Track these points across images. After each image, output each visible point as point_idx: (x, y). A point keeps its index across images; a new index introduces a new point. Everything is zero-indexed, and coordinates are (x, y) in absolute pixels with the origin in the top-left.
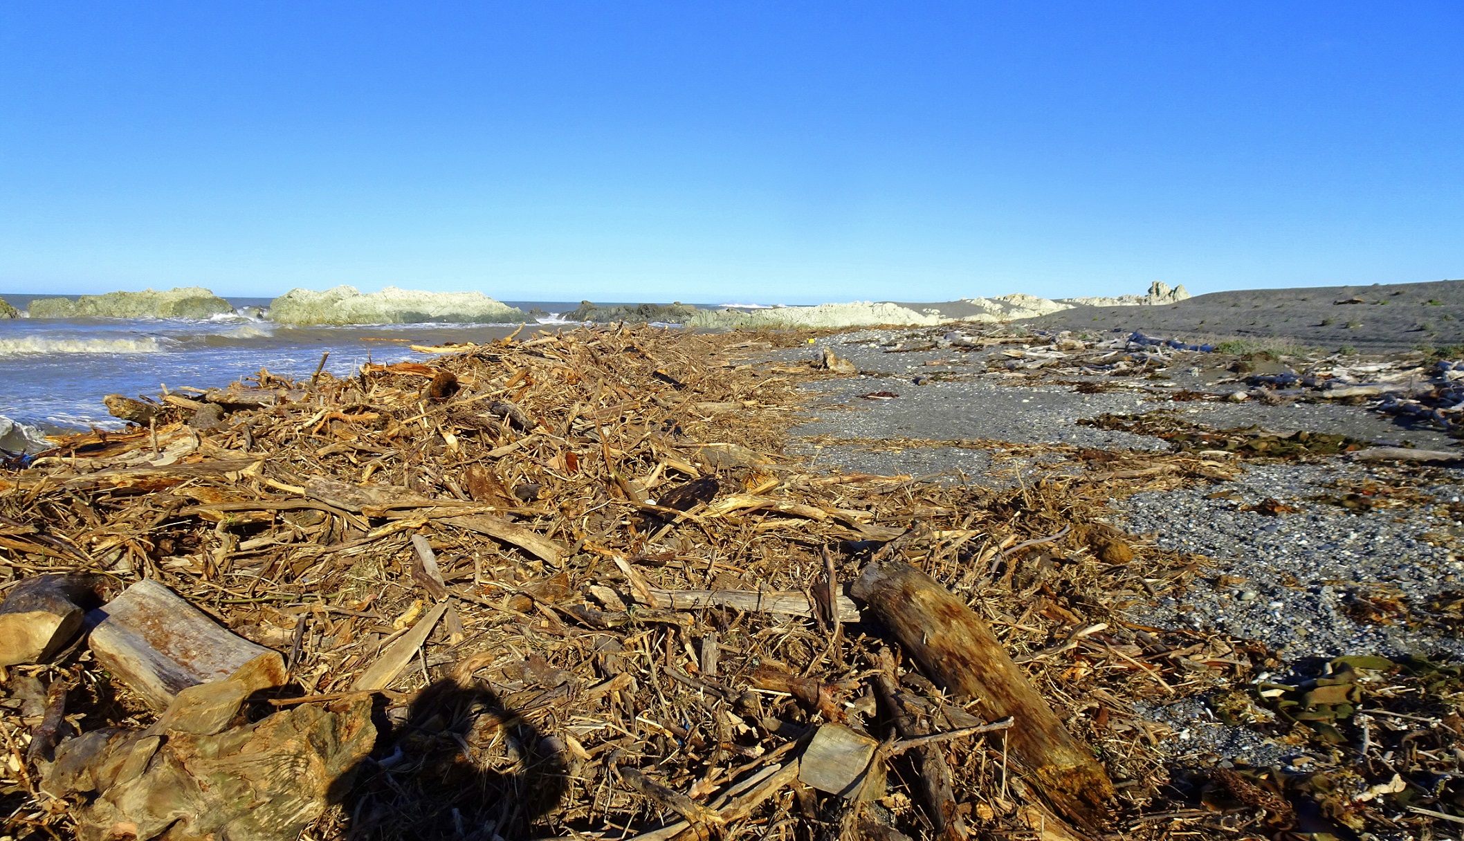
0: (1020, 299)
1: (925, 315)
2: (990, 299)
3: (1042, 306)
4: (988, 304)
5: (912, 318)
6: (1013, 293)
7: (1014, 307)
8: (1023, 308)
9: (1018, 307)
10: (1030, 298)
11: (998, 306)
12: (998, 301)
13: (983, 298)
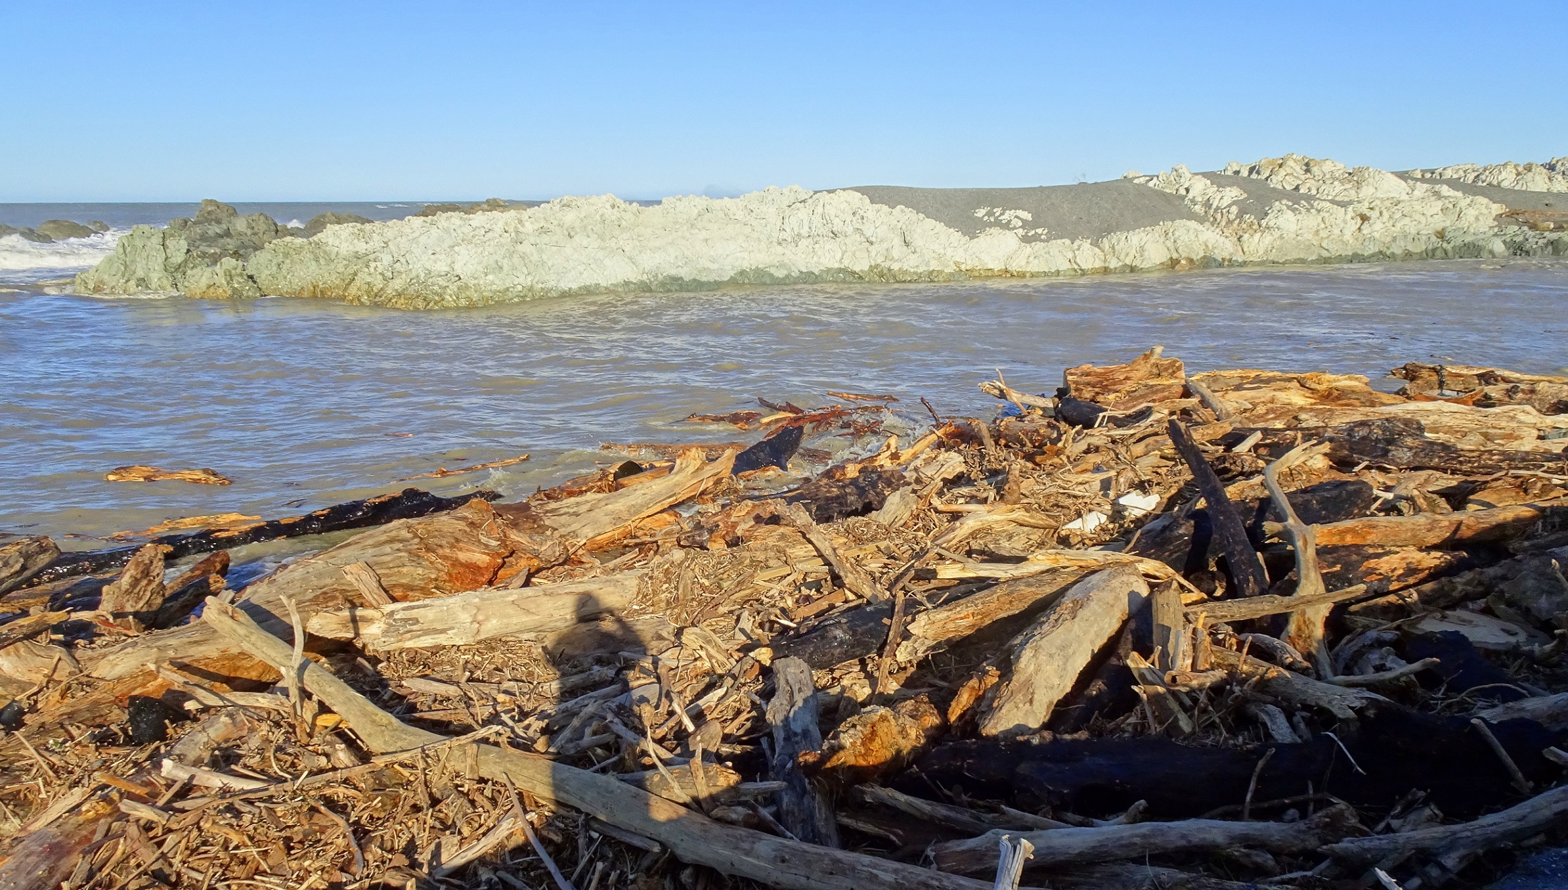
0: (1299, 169)
1: (971, 228)
2: (1205, 175)
3: (1367, 191)
4: (1200, 188)
5: (918, 242)
6: (1277, 155)
7: (1281, 194)
8: (1309, 198)
9: (1295, 197)
10: (1328, 167)
11: (1232, 193)
12: (1235, 179)
13: (1185, 171)
